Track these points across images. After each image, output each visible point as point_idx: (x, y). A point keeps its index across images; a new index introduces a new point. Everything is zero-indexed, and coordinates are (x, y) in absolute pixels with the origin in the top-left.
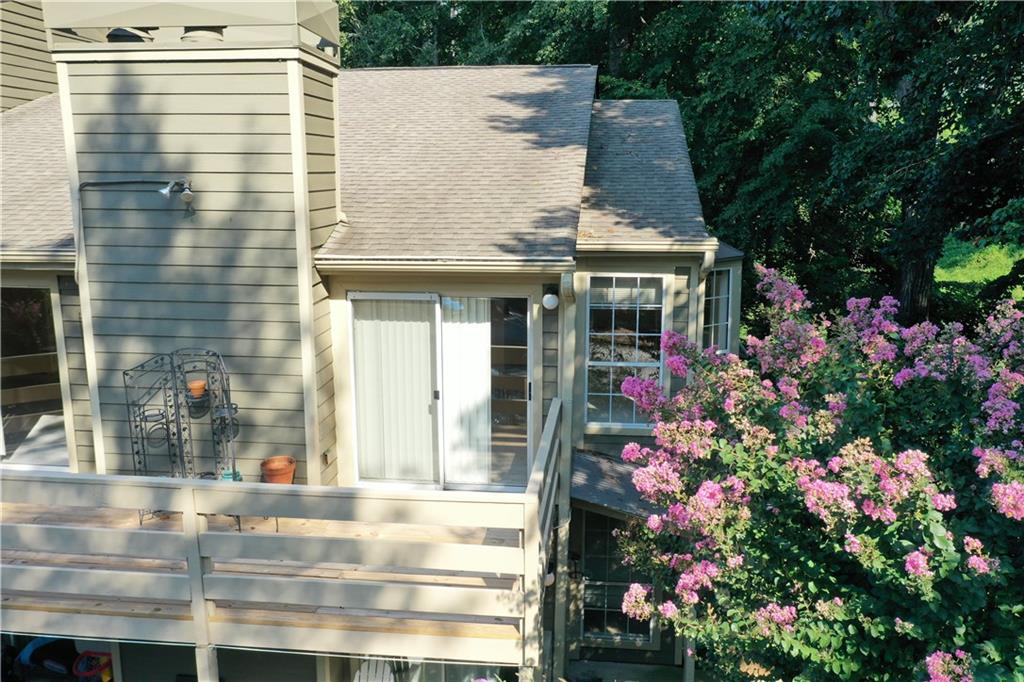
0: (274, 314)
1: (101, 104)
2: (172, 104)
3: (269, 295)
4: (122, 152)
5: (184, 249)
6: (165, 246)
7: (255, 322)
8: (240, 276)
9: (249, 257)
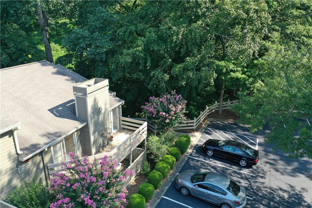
0: (108, 122)
1: (93, 101)
3: (107, 119)
4: (95, 107)
5: (101, 117)
6: (99, 119)
7: (107, 124)
8: (105, 118)
9: (106, 116)
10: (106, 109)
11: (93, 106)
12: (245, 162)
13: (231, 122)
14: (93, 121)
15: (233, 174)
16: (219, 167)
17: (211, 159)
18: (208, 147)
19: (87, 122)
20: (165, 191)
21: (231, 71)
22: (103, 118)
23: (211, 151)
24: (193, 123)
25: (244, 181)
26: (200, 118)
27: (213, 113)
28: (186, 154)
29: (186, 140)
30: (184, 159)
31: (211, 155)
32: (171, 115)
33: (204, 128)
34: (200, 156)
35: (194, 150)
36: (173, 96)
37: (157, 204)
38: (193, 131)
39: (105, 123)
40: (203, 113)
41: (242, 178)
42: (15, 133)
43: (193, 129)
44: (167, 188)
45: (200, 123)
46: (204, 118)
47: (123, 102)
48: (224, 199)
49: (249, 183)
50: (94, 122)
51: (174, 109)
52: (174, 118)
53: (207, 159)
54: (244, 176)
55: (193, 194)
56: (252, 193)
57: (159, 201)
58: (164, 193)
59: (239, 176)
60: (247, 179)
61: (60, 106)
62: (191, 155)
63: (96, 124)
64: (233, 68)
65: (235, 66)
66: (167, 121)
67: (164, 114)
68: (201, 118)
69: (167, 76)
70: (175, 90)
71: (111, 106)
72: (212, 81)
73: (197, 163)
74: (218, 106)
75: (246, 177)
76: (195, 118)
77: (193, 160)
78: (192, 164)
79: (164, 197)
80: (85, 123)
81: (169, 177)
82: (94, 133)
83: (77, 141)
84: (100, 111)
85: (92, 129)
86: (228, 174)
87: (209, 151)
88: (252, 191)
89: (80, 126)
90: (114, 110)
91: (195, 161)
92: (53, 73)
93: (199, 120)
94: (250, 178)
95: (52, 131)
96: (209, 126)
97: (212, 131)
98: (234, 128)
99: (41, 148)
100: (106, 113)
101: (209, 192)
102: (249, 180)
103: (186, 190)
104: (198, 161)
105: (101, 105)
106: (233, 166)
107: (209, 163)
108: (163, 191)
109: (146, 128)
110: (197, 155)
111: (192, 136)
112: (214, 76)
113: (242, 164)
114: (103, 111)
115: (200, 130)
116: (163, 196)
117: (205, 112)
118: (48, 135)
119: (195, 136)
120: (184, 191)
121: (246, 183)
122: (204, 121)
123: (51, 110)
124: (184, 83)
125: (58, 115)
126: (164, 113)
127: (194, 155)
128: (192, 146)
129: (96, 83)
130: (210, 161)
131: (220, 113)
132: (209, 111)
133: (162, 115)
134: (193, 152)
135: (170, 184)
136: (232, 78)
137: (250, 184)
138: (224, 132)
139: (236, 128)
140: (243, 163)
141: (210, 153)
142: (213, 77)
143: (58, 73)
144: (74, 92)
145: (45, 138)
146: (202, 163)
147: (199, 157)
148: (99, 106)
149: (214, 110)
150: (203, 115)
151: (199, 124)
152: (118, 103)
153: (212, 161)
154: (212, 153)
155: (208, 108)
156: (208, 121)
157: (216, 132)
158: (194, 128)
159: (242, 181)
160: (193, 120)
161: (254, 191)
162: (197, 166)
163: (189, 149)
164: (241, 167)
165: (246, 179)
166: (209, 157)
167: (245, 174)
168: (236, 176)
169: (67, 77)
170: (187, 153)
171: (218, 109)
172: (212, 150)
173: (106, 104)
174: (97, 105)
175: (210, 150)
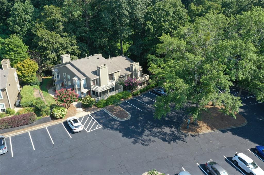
10: (138, 71)
11: (134, 69)
19: (133, 72)
22: (137, 73)
42: (120, 72)
47: (143, 69)
57: (147, 92)
61: (127, 68)
63: (135, 74)
71: (139, 69)
82: (134, 76)
83: (130, 76)
85: (134, 74)
89: (131, 73)
90: (140, 71)
92: (126, 59)
95: (126, 73)
99: (123, 76)
105: (137, 69)
109: (148, 77)
114: (137, 71)
116: (149, 92)
118: (125, 74)
123: (125, 69)
129: (136, 63)
135: (152, 90)
143: (127, 59)
144: (130, 65)
148: (136, 69)
152: (141, 69)
169: (129, 61)
173: (138, 69)
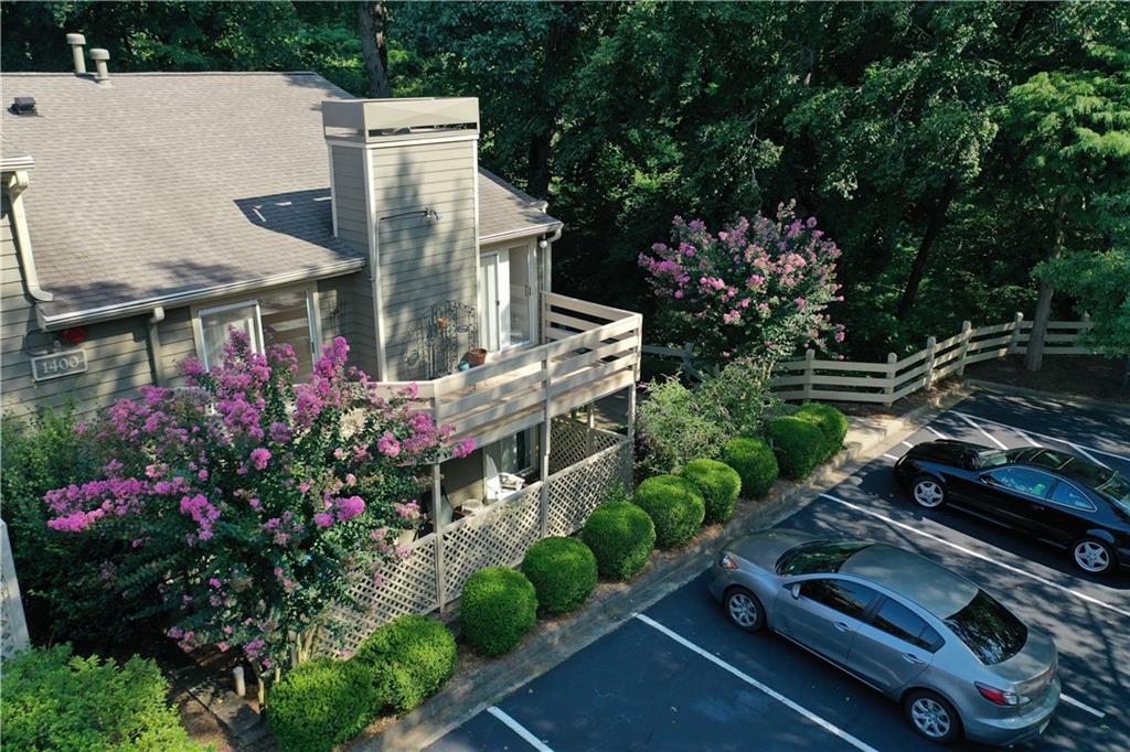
0: (468, 283)
1: (392, 171)
2: (428, 167)
3: (465, 273)
4: (401, 197)
5: (431, 252)
6: (419, 250)
7: (459, 289)
8: (455, 265)
9: (457, 255)
11: (394, 193)
12: (1101, 550)
13: (1079, 406)
14: (387, 259)
15: (1019, 594)
16: (957, 555)
17: (925, 521)
18: (924, 466)
19: (366, 256)
20: (660, 597)
21: (1085, 120)
22: (440, 259)
23: (934, 486)
24: (882, 375)
25: (1074, 630)
26: (922, 362)
27: (996, 360)
28: (810, 483)
29: (820, 425)
30: (795, 503)
31: (934, 505)
32: (750, 294)
33: (937, 409)
34: (875, 503)
35: (854, 478)
36: (780, 224)
37: (600, 639)
38: (877, 409)
39: (454, 284)
40: (938, 347)
41: (1066, 618)
42: (18, 210)
43: (881, 404)
44: (673, 587)
45: (922, 389)
46: (943, 372)
47: (558, 227)
48: (926, 668)
49: (1101, 646)
50: (397, 263)
51: (762, 263)
52: (765, 311)
53: (904, 516)
54: (1079, 610)
55: (780, 629)
56: (1106, 690)
57: (614, 626)
58: (650, 603)
59: (1055, 609)
60: (1092, 625)
62: (833, 491)
64: (1094, 110)
65: (1111, 104)
66: (733, 318)
67: (720, 284)
68: (928, 367)
69: (773, 149)
70: (793, 201)
71: (496, 228)
72: (972, 156)
73: (851, 525)
74: (1025, 338)
75: (1090, 616)
76: (893, 356)
77: (834, 508)
78: (822, 524)
79: (642, 617)
80: (357, 262)
81: (697, 549)
83: (324, 330)
84: (430, 225)
86: (994, 589)
87: (922, 485)
88: (1108, 679)
90: (512, 249)
91: (845, 515)
93: (916, 372)
94: (1111, 627)
96: (962, 405)
97: (974, 425)
98: (1087, 429)
99: (134, 299)
100: (459, 245)
101: (854, 625)
102: (1107, 632)
103: (751, 604)
104: (856, 516)
105: (434, 199)
106: (1033, 565)
107: (909, 532)
108: (646, 596)
109: (635, 342)
110: (861, 497)
111: (866, 427)
112: (984, 133)
113: (1085, 561)
115: (916, 412)
116: (643, 613)
117: (956, 346)
118: (188, 269)
119: (877, 429)
120: (741, 611)
121: (1082, 644)
122: (941, 383)
124: (846, 187)
125: (264, 220)
126: (721, 281)
127: (846, 494)
128: (849, 463)
130: (921, 527)
131: (1036, 364)
132: (974, 346)
133: (713, 288)
134: (846, 482)
135: (691, 577)
136: (1084, 158)
137: (1108, 651)
138: (1030, 436)
139: (1100, 427)
140: (1092, 556)
141: (928, 493)
142: (980, 139)
144: (324, 126)
145: (166, 273)
146: (877, 526)
147: (868, 505)
148: (426, 200)
149: (1003, 352)
150: (938, 355)
151: (913, 388)
153: (930, 530)
154: (940, 496)
155: (969, 332)
156: (965, 389)
157: (988, 431)
158: (888, 398)
159: (1060, 629)
160: (884, 360)
161: (1119, 683)
162: (846, 533)
163: (835, 470)
164: (1075, 573)
165: (1085, 627)
166: (919, 511)
167: (1090, 607)
168: (1037, 606)
170: (817, 483)
171: (1023, 350)
172: (937, 481)
174: (416, 195)
175: (930, 477)
